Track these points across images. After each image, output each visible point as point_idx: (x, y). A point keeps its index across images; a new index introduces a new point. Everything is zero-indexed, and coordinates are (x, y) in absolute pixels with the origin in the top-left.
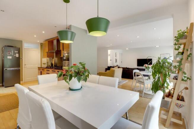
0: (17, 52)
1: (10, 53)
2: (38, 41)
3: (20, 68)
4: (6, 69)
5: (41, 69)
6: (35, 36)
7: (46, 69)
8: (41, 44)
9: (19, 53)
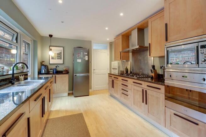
0: (87, 54)
1: (80, 55)
2: (108, 39)
3: (90, 74)
4: (76, 75)
5: (113, 76)
6: (107, 29)
7: (120, 78)
8: (110, 43)
9: (88, 55)
